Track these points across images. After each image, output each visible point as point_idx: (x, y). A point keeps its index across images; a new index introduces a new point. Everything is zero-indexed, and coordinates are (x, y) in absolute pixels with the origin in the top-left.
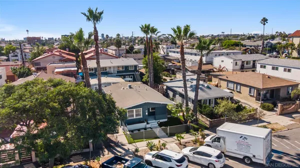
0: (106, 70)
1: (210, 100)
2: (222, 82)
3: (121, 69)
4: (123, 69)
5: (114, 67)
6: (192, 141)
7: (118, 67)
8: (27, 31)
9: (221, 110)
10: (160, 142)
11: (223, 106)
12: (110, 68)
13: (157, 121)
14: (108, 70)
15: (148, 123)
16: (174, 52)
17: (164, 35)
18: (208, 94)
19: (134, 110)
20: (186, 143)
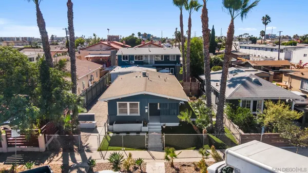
0: (142, 59)
1: (255, 102)
2: (294, 81)
3: (160, 59)
4: (162, 59)
5: (151, 56)
6: (194, 163)
7: (157, 56)
8: (108, 29)
9: (268, 119)
10: (130, 156)
11: (273, 113)
12: (146, 56)
13: (162, 124)
14: (144, 59)
15: (145, 125)
16: (246, 48)
17: (246, 34)
18: (254, 92)
19: (128, 103)
20: (184, 165)
